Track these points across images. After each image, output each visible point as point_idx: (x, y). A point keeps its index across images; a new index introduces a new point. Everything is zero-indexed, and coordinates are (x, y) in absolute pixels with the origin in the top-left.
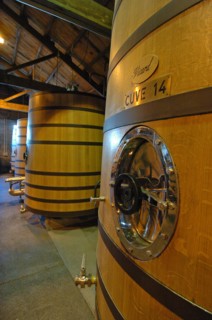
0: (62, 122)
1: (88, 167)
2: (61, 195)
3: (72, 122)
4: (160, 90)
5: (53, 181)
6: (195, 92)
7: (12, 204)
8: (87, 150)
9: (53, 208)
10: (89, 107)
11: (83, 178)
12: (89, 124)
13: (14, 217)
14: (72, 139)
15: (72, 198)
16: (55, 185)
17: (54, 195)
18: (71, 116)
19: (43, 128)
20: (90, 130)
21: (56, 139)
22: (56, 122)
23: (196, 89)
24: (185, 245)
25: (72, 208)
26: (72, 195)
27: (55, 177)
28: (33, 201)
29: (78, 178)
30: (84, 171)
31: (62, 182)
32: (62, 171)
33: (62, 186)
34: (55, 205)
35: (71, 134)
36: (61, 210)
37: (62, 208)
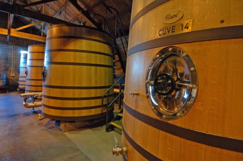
0: (77, 49)
1: (96, 82)
2: (76, 104)
3: (84, 49)
4: (185, 28)
5: (69, 93)
6: (206, 30)
7: (26, 114)
8: (96, 70)
9: (69, 114)
10: (97, 38)
11: (93, 90)
12: (98, 51)
13: (32, 124)
14: (84, 62)
15: (85, 106)
16: (71, 96)
17: (70, 104)
18: (83, 44)
19: (62, 52)
20: (97, 55)
21: (72, 61)
22: (72, 48)
23: (206, 28)
24: (202, 105)
25: (85, 113)
26: (84, 103)
27: (71, 90)
28: (51, 110)
29: (89, 90)
30: (93, 85)
31: (77, 93)
32: (77, 85)
33: (76, 97)
34: (71, 111)
35: (84, 58)
36: (76, 116)
37: (77, 114)
